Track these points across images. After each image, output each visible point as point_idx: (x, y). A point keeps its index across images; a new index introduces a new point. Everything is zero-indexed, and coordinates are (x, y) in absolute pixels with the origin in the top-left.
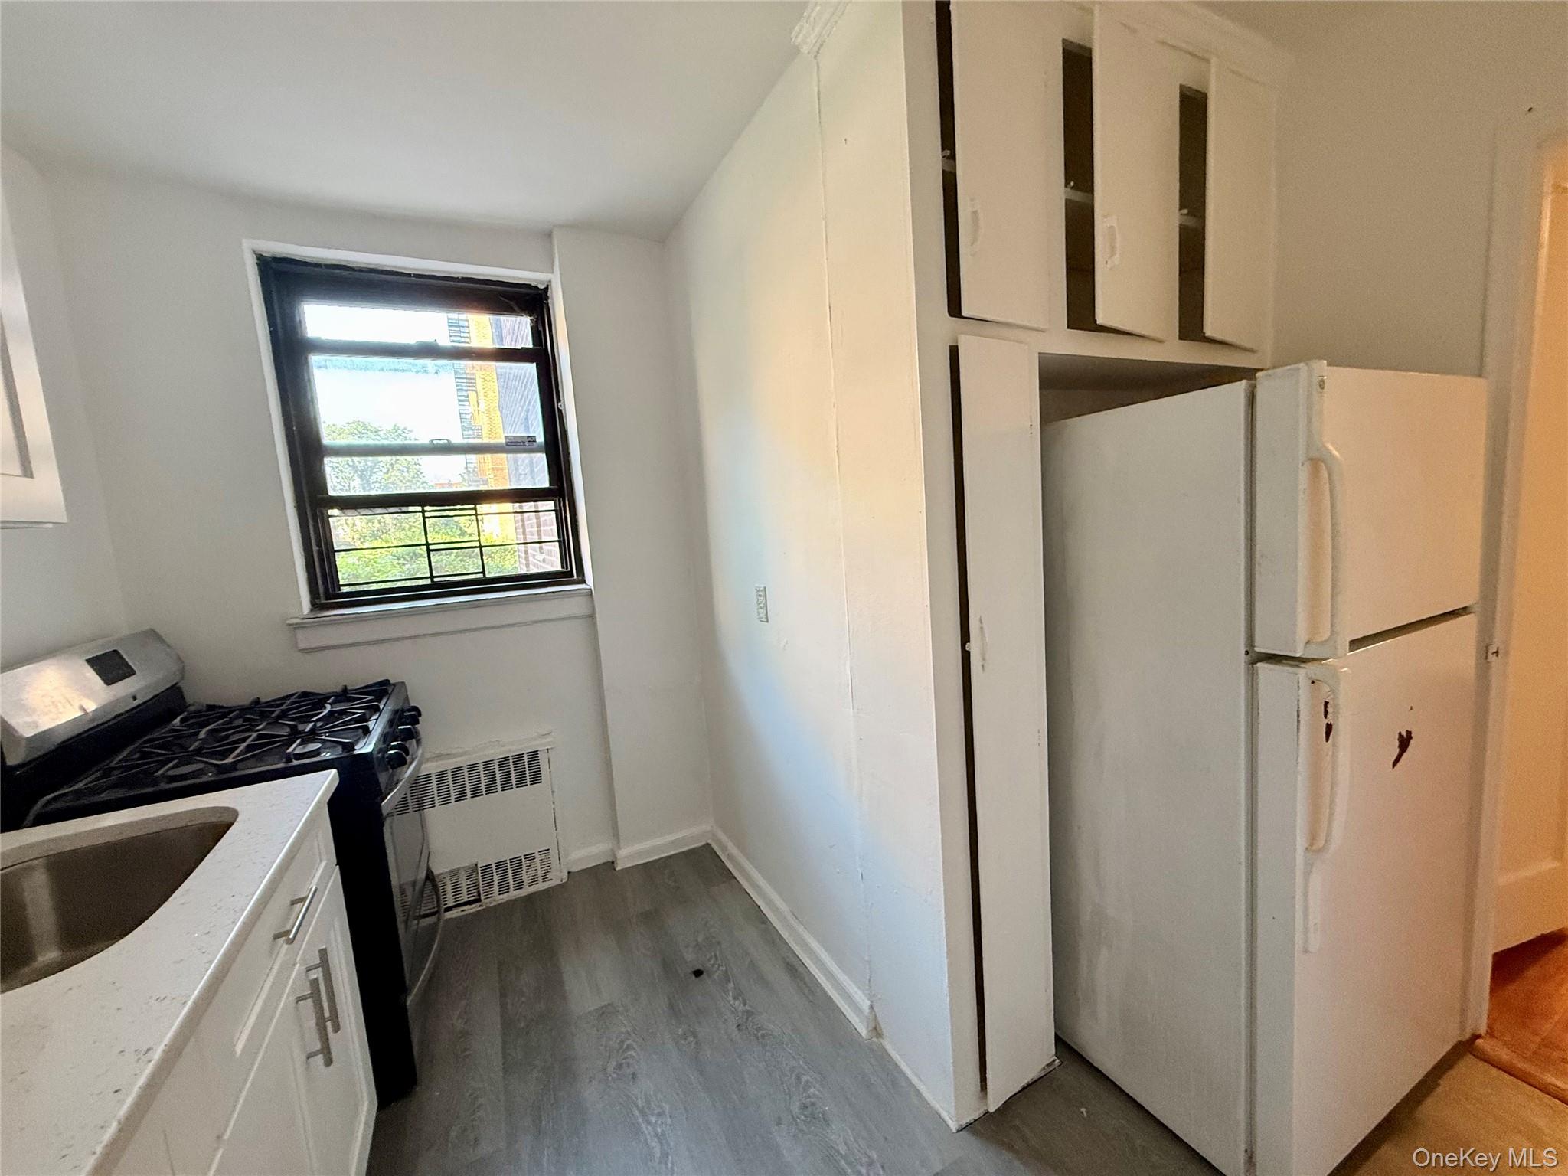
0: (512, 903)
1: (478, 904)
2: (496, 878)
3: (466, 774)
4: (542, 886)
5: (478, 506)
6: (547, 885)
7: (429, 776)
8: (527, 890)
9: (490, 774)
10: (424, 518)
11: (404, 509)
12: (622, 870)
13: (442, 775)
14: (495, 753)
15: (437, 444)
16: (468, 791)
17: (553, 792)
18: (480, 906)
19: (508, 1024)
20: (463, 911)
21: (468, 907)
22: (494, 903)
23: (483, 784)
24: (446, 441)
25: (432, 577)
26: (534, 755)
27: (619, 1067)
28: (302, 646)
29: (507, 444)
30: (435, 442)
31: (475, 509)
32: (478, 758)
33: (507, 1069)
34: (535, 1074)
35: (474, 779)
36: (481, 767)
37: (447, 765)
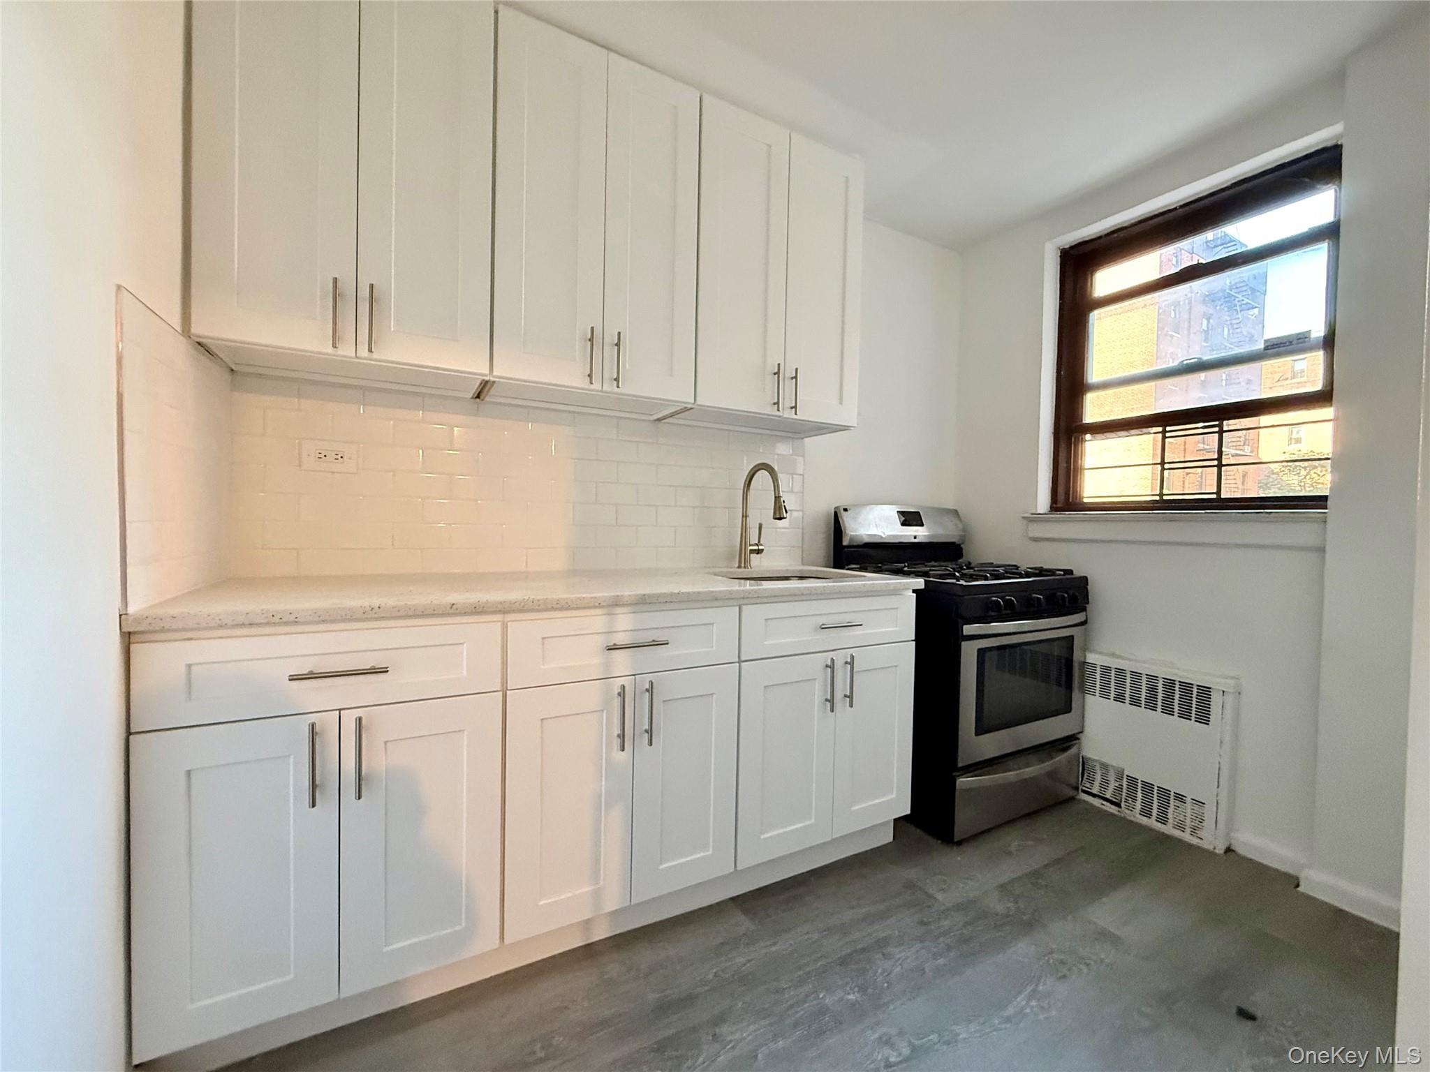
0: (1149, 830)
1: (1117, 808)
2: (1139, 795)
3: (1128, 681)
4: (1187, 837)
5: (1225, 422)
6: (1195, 841)
7: (1094, 665)
8: (1168, 829)
9: (1152, 690)
10: (1164, 438)
11: (1145, 430)
12: (1303, 894)
13: (1106, 669)
14: (1162, 672)
15: (1187, 364)
16: (1127, 696)
17: (1221, 742)
18: (1119, 811)
19: (1035, 875)
20: (1103, 804)
21: (1108, 804)
22: (1132, 819)
23: (1143, 696)
24: (1196, 360)
25: (1161, 495)
26: (1205, 692)
27: (1063, 962)
28: (1031, 535)
29: (1266, 348)
30: (1185, 362)
31: (1220, 426)
32: (1145, 669)
33: (1002, 887)
34: (1010, 905)
35: (1136, 687)
36: (1144, 678)
37: (1113, 663)
